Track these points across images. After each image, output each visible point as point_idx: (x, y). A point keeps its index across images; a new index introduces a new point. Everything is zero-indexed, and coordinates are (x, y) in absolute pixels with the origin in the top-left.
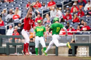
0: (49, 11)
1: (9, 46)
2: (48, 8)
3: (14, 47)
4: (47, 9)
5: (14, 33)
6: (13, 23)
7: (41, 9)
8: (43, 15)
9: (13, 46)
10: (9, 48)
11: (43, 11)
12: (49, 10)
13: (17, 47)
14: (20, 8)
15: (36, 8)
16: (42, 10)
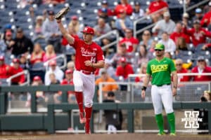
0: (150, 24)
1: (54, 113)
2: (148, 18)
3: (66, 114)
4: (146, 19)
5: (66, 80)
6: (63, 56)
7: (131, 20)
8: (135, 33)
9: (64, 112)
10: (54, 116)
11: (135, 23)
12: (151, 21)
13: (72, 115)
14: (81, 19)
15: (121, 16)
16: (133, 21)
